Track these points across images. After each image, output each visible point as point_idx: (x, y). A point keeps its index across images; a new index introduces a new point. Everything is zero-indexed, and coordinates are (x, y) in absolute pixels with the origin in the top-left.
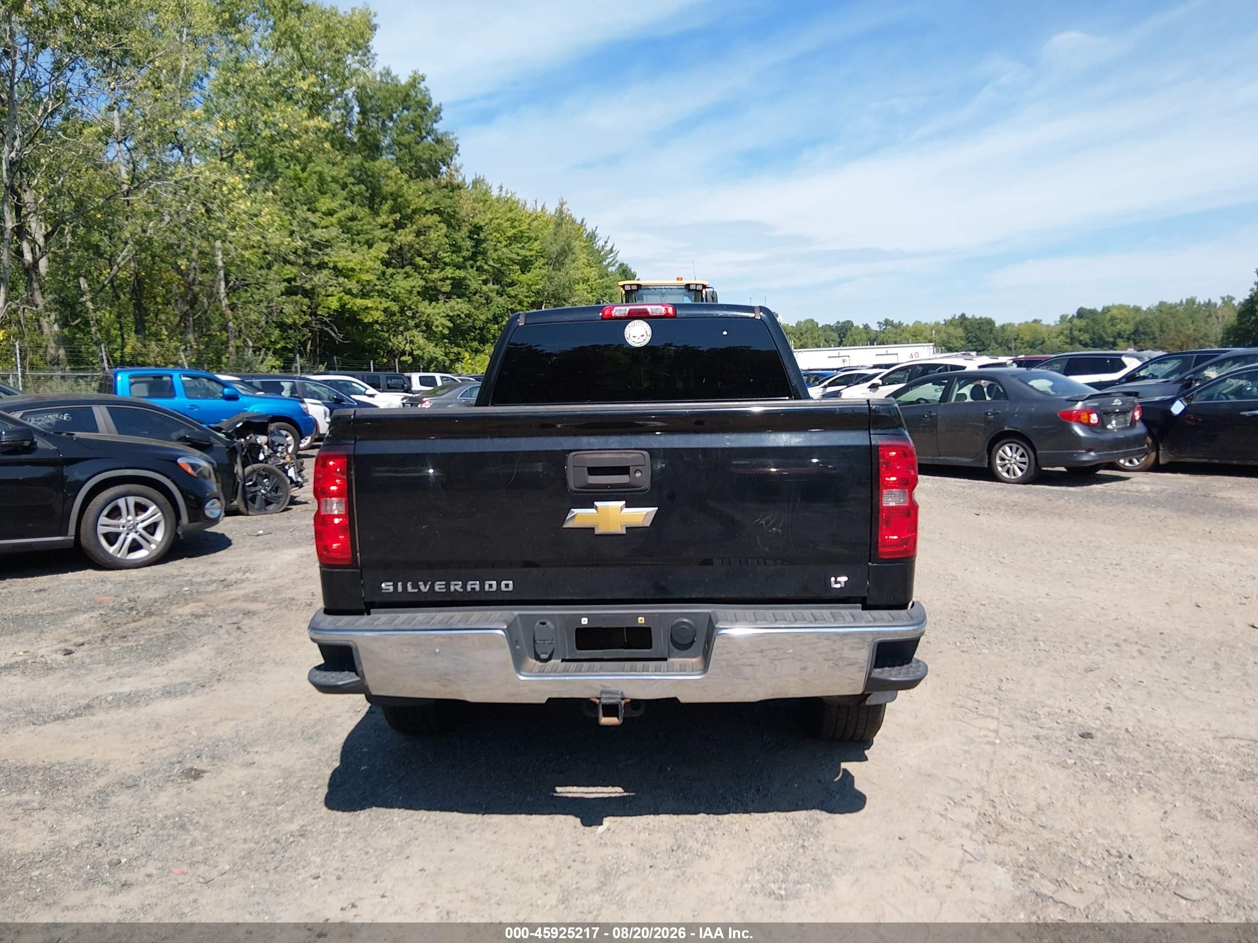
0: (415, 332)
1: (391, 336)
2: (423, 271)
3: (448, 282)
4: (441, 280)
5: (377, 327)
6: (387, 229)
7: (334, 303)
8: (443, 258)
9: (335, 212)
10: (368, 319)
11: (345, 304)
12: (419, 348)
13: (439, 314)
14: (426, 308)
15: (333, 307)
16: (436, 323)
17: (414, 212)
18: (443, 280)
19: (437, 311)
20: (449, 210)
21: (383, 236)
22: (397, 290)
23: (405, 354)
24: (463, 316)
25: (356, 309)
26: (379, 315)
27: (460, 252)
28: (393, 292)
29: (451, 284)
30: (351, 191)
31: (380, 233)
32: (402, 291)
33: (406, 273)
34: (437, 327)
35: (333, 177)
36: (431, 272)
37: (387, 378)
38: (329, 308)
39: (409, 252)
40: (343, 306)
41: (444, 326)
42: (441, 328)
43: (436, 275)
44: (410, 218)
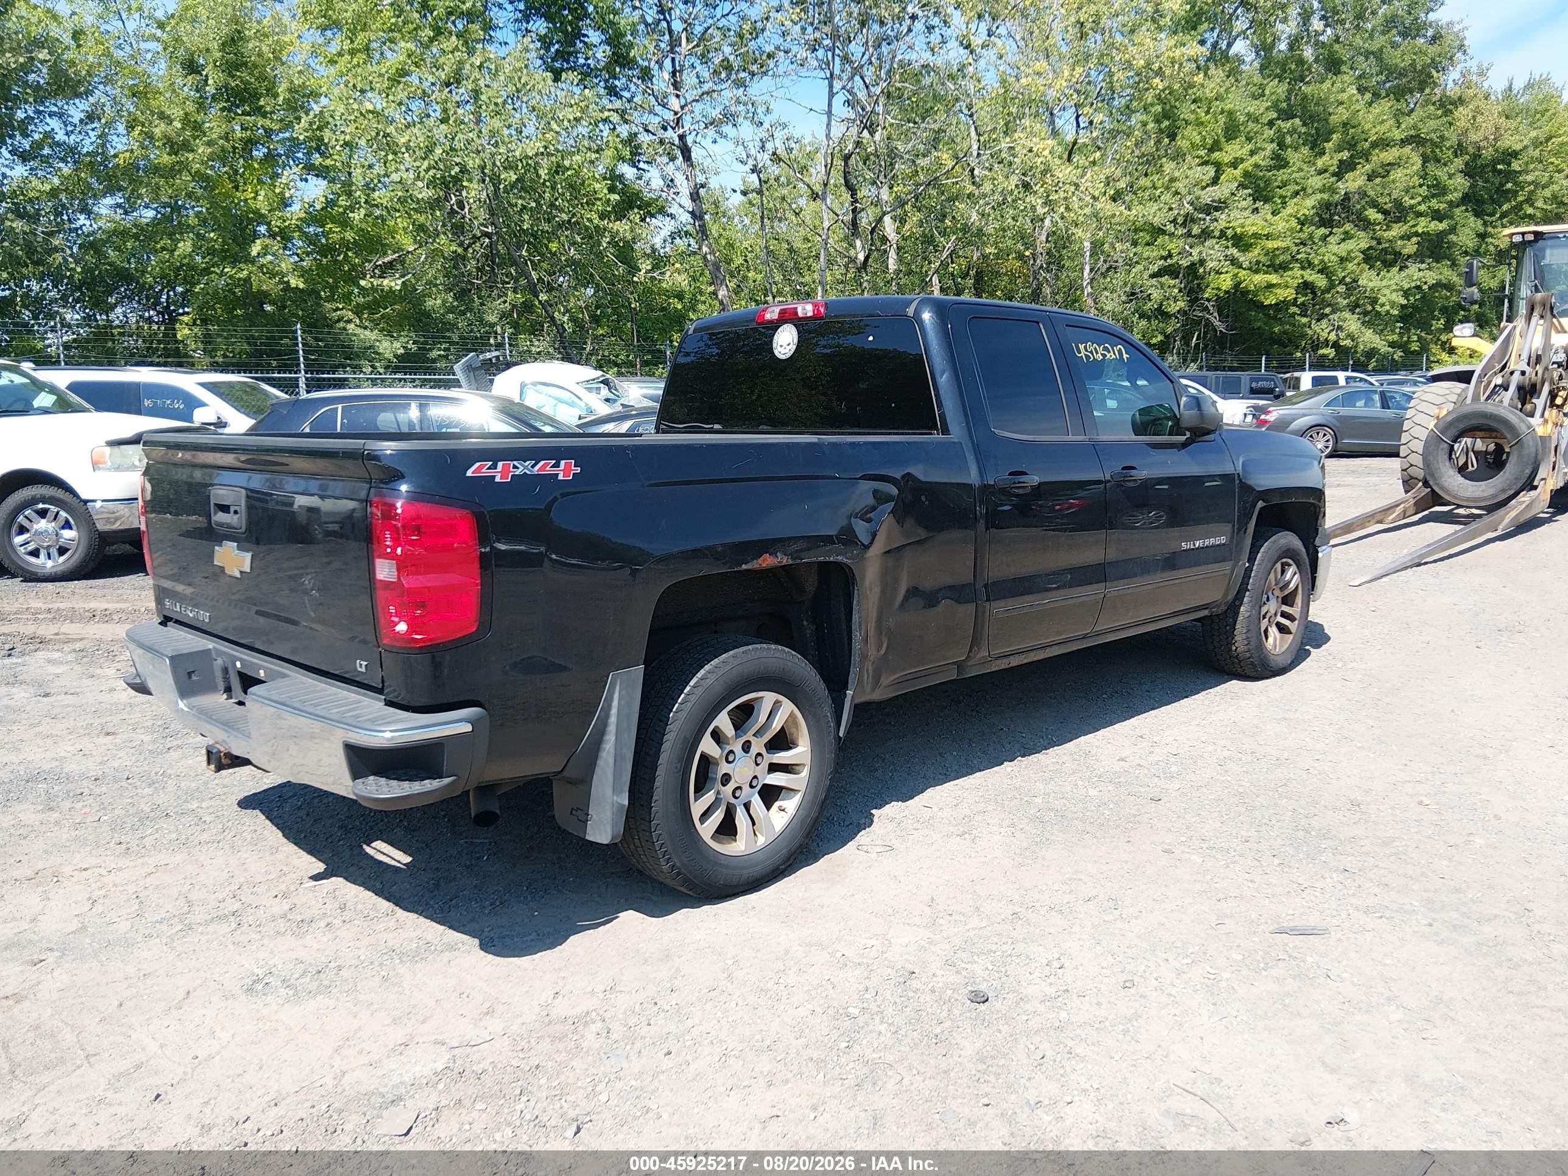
0: (1347, 315)
1: (1314, 322)
2: (1378, 228)
3: (1414, 239)
4: (1402, 238)
5: (1294, 309)
6: (1327, 175)
7: (1226, 283)
8: (1412, 207)
9: (1242, 160)
10: (1270, 300)
11: (1240, 283)
12: (1351, 337)
13: (1388, 287)
14: (1369, 280)
15: (1224, 288)
16: (1382, 300)
17: (1374, 145)
18: (1407, 237)
19: (1384, 283)
20: (1433, 136)
21: (1319, 185)
22: (1326, 259)
23: (1327, 346)
24: (1425, 287)
25: (1252, 287)
26: (1289, 294)
27: (1444, 194)
28: (1322, 261)
29: (1418, 243)
30: (1279, 130)
31: (1316, 182)
32: (1333, 258)
33: (1346, 233)
34: (1383, 305)
35: (1248, 115)
36: (1389, 228)
37: (1252, 380)
38: (1219, 289)
39: (1358, 203)
40: (1237, 286)
41: (1393, 304)
42: (1388, 308)
43: (1396, 230)
44: (1366, 156)
